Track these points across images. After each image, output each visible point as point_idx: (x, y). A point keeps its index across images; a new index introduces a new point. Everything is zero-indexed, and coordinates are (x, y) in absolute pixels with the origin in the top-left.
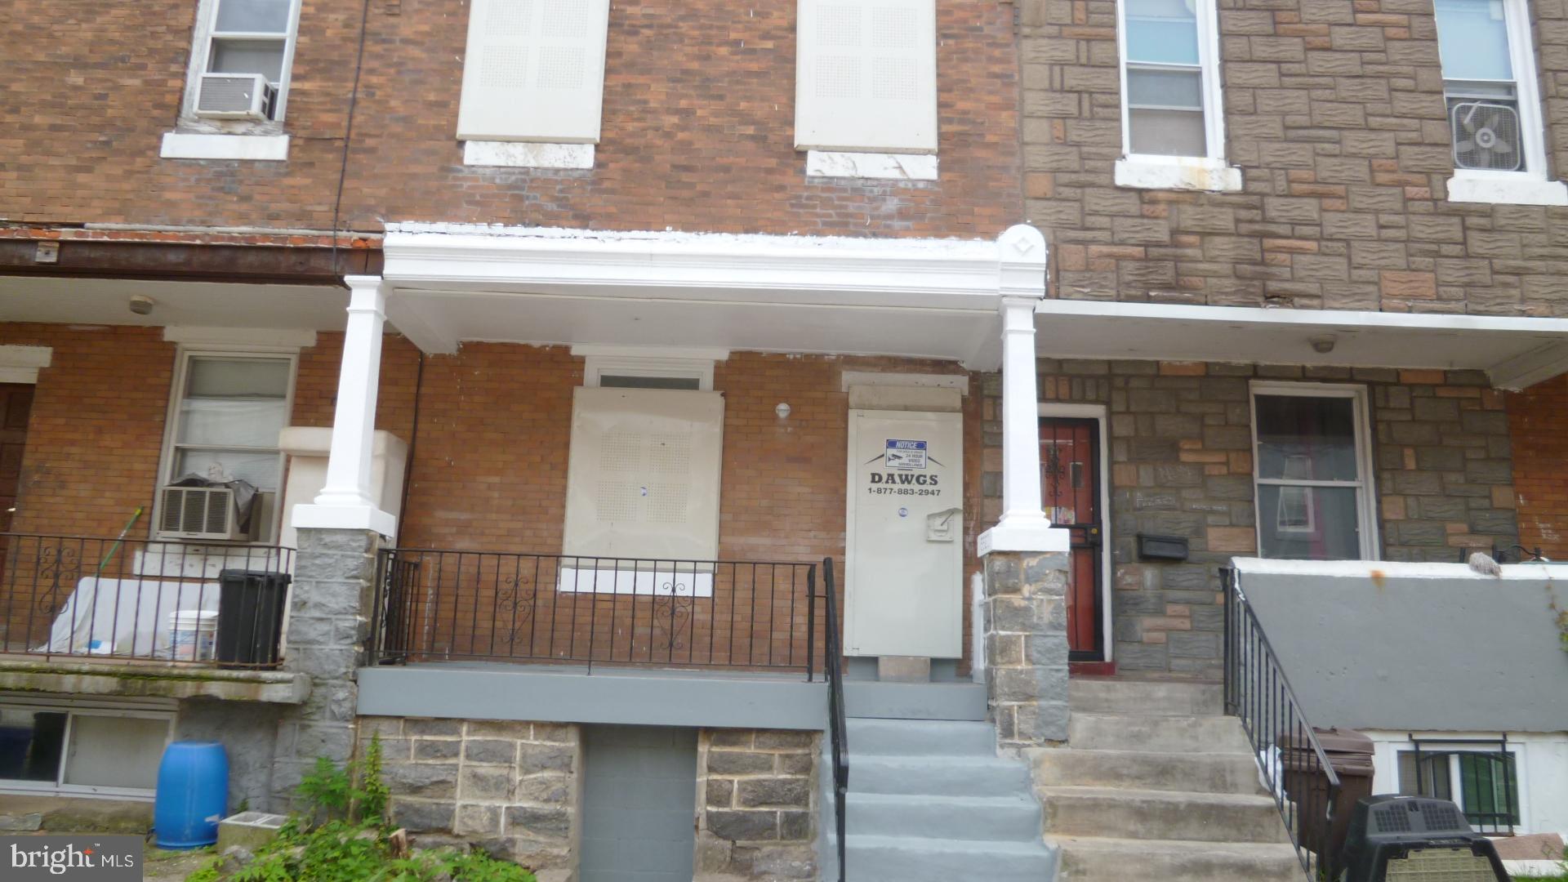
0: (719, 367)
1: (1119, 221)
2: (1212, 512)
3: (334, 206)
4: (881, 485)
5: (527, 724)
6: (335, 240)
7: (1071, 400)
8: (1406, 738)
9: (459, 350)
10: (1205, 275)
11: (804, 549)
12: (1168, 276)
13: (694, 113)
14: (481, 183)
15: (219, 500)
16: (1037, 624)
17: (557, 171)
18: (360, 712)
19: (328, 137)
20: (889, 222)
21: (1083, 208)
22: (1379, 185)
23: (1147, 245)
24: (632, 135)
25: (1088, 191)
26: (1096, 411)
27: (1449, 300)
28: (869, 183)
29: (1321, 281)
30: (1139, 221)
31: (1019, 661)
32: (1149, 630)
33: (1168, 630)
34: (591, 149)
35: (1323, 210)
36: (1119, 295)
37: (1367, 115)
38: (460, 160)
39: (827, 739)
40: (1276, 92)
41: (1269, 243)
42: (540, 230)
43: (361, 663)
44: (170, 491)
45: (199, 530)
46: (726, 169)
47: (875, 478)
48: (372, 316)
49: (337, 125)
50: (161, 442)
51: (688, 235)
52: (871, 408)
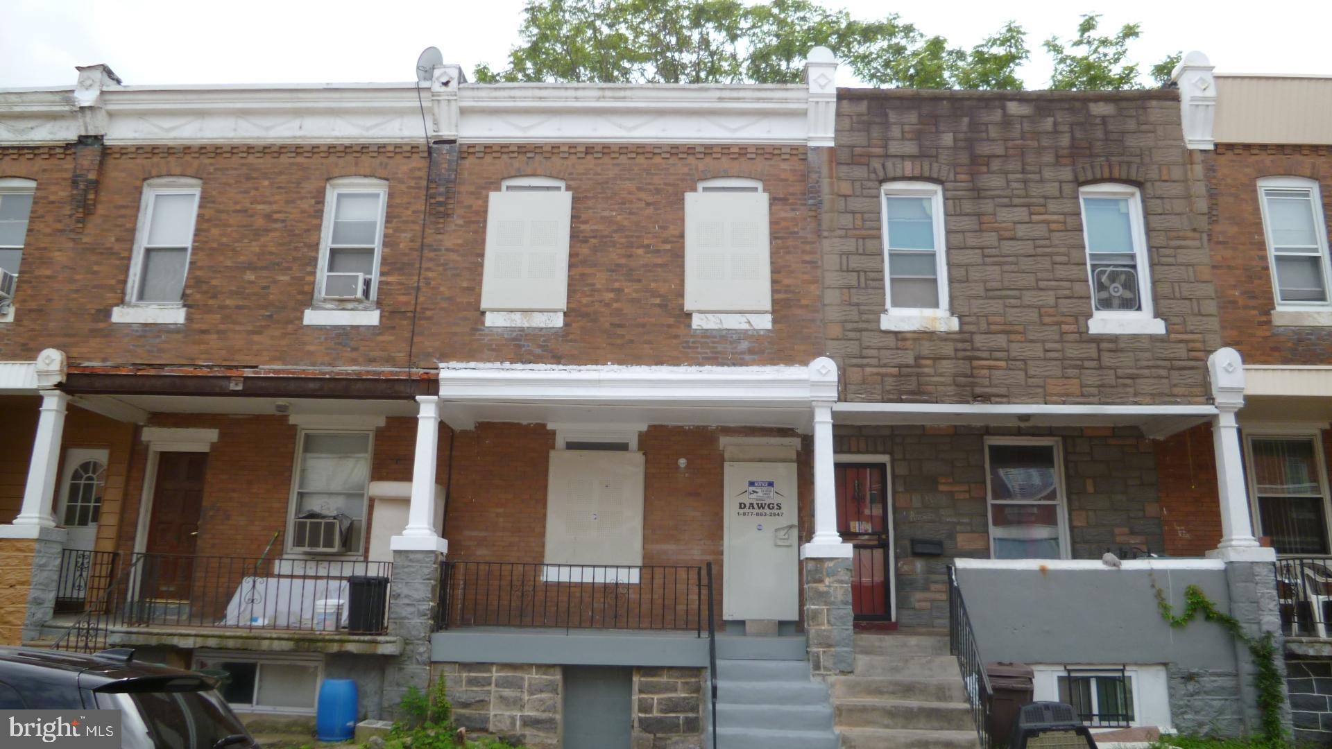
0: (641, 435)
1: (883, 352)
2: (959, 523)
3: (408, 353)
4: (746, 510)
5: (531, 665)
6: (410, 374)
7: (867, 452)
8: (1063, 668)
9: (476, 427)
10: (936, 384)
11: (696, 553)
12: (913, 387)
13: (623, 290)
14: (496, 337)
15: (329, 528)
16: (834, 602)
17: (541, 329)
18: (434, 659)
19: (403, 310)
20: (742, 356)
21: (861, 345)
22: (1044, 324)
23: (900, 366)
24: (586, 305)
25: (864, 333)
26: (884, 458)
27: (1089, 396)
28: (730, 332)
29: (1008, 387)
30: (895, 351)
31: (823, 624)
32: (919, 601)
33: (932, 601)
34: (561, 315)
35: (1010, 341)
36: (883, 399)
37: (1038, 280)
38: (483, 323)
39: (709, 672)
40: (980, 267)
41: (976, 363)
42: (531, 366)
43: (432, 631)
44: (299, 522)
45: (319, 546)
46: (643, 326)
47: (742, 506)
48: (433, 420)
49: (408, 303)
50: (289, 489)
51: (621, 367)
52: (739, 460)
